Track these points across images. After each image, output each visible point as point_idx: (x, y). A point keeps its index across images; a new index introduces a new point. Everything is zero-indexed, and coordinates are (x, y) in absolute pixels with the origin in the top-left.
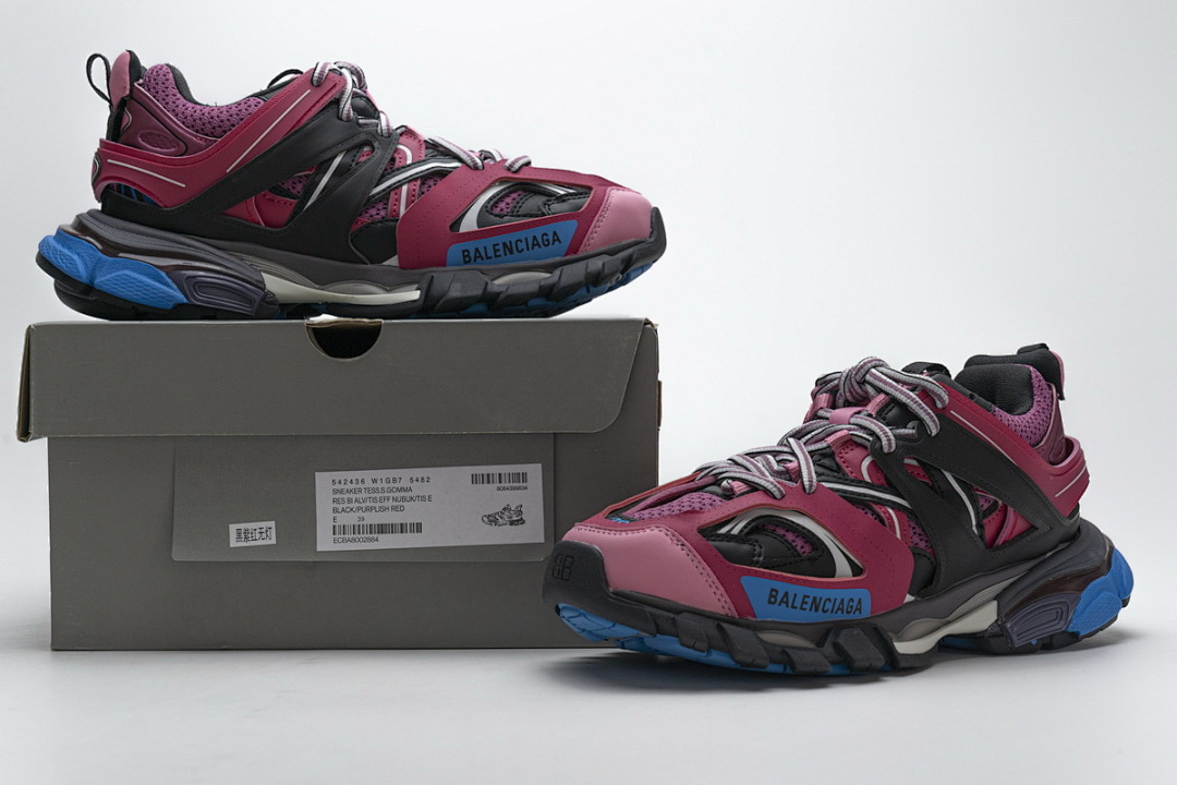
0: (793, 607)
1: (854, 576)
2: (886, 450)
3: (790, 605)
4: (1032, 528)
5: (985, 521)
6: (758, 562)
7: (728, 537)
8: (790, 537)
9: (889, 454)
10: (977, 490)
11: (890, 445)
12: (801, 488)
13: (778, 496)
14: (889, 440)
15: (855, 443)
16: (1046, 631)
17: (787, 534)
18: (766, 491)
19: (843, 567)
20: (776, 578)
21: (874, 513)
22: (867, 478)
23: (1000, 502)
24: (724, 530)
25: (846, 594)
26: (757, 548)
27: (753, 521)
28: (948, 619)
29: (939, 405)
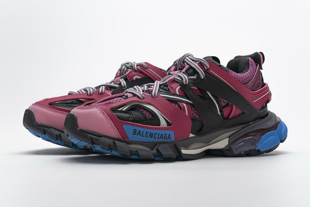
0: (142, 136)
1: (167, 126)
2: (184, 83)
3: (141, 135)
4: (244, 113)
5: (223, 110)
6: (130, 120)
7: (121, 112)
8: (144, 112)
9: (186, 85)
10: (220, 98)
11: (186, 82)
12: (151, 96)
13: (142, 98)
14: (186, 80)
15: (176, 81)
16: (247, 149)
17: (143, 111)
18: (138, 97)
19: (163, 123)
20: (136, 125)
21: (178, 105)
22: (178, 93)
23: (230, 104)
24: (120, 109)
25: (164, 132)
26: (131, 116)
27: (131, 106)
28: (209, 143)
29: (206, 68)
